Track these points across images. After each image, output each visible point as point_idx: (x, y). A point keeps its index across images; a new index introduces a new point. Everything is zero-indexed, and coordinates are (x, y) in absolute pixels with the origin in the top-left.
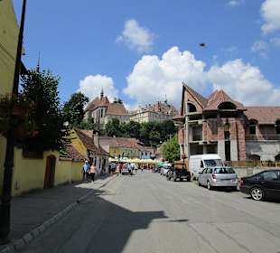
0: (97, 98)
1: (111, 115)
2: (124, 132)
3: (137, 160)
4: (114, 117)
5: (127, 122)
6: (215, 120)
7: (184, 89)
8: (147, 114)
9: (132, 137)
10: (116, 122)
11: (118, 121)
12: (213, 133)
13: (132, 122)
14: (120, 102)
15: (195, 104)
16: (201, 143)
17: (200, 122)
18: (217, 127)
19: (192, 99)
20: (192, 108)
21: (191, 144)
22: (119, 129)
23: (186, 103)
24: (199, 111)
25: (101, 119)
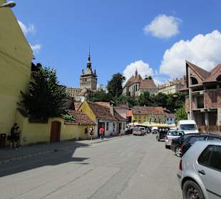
0: (133, 76)
1: (143, 89)
2: (153, 102)
3: (158, 125)
4: (145, 90)
5: (156, 94)
6: (214, 90)
7: (187, 66)
8: (174, 87)
9: (160, 106)
10: (147, 94)
11: (149, 93)
12: (213, 102)
13: (160, 94)
14: (150, 78)
15: (196, 77)
16: (202, 110)
17: (201, 92)
18: (216, 96)
19: (194, 74)
20: (194, 81)
21: (194, 111)
22: (149, 100)
23: (189, 77)
24: (200, 83)
25: (136, 93)
